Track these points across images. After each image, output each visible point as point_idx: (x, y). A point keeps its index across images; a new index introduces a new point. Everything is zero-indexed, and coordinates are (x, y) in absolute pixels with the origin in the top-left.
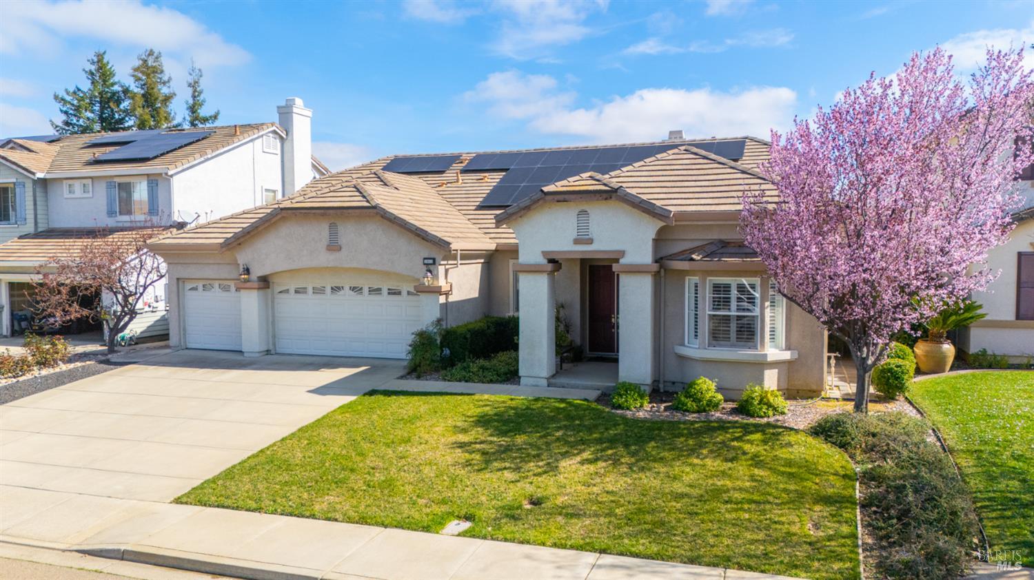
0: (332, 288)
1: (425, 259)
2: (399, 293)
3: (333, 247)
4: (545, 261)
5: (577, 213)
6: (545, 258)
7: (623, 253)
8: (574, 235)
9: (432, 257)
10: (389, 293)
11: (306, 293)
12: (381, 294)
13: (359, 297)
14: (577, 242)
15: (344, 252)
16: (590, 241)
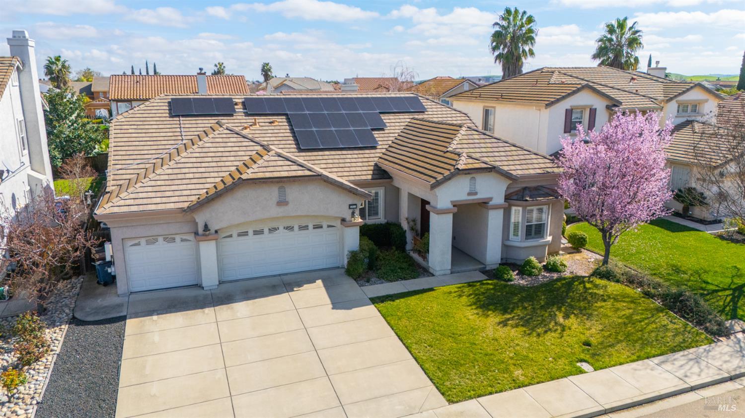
0: (269, 230)
1: (350, 205)
2: (321, 227)
3: (282, 203)
4: (452, 206)
5: (470, 178)
6: (452, 204)
7: (491, 199)
8: (467, 190)
9: (355, 203)
10: (314, 228)
11: (247, 235)
12: (308, 229)
13: (292, 233)
14: (469, 194)
15: (291, 205)
16: (476, 194)
